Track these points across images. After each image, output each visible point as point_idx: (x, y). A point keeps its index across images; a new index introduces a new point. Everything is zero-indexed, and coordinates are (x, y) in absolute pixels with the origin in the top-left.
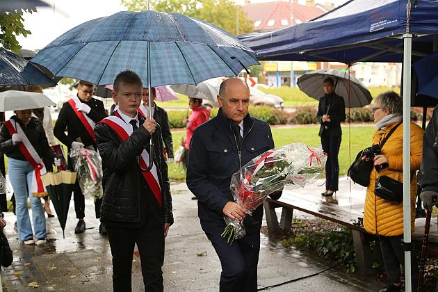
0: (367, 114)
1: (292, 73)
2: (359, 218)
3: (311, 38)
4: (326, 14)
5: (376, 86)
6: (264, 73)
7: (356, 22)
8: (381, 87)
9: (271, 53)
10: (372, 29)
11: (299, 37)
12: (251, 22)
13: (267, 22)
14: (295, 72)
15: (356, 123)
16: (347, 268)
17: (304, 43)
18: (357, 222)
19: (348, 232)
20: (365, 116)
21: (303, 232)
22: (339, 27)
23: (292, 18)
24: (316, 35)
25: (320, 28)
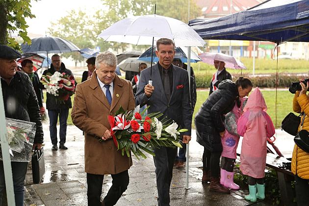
0: (289, 81)
1: (230, 48)
2: (283, 163)
3: (249, 23)
4: (261, 4)
5: (296, 58)
6: (209, 47)
7: (285, 11)
8: (300, 59)
9: (218, 34)
10: (298, 18)
11: (240, 22)
12: (199, 8)
13: (212, 8)
14: (232, 47)
15: (280, 88)
16: (273, 202)
17: (244, 27)
18: (282, 166)
19: (275, 173)
20: (288, 82)
21: (239, 172)
22: (272, 15)
23: (231, 5)
24: (253, 21)
25: (256, 16)
